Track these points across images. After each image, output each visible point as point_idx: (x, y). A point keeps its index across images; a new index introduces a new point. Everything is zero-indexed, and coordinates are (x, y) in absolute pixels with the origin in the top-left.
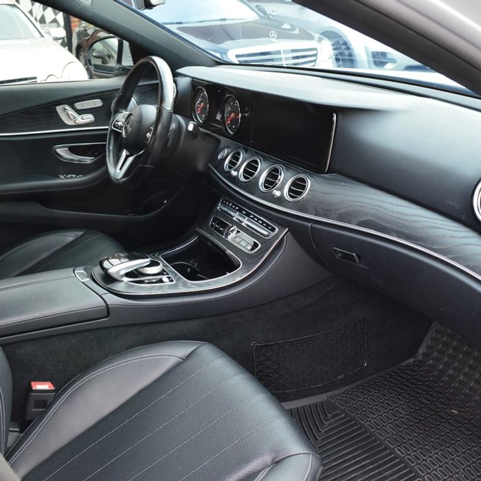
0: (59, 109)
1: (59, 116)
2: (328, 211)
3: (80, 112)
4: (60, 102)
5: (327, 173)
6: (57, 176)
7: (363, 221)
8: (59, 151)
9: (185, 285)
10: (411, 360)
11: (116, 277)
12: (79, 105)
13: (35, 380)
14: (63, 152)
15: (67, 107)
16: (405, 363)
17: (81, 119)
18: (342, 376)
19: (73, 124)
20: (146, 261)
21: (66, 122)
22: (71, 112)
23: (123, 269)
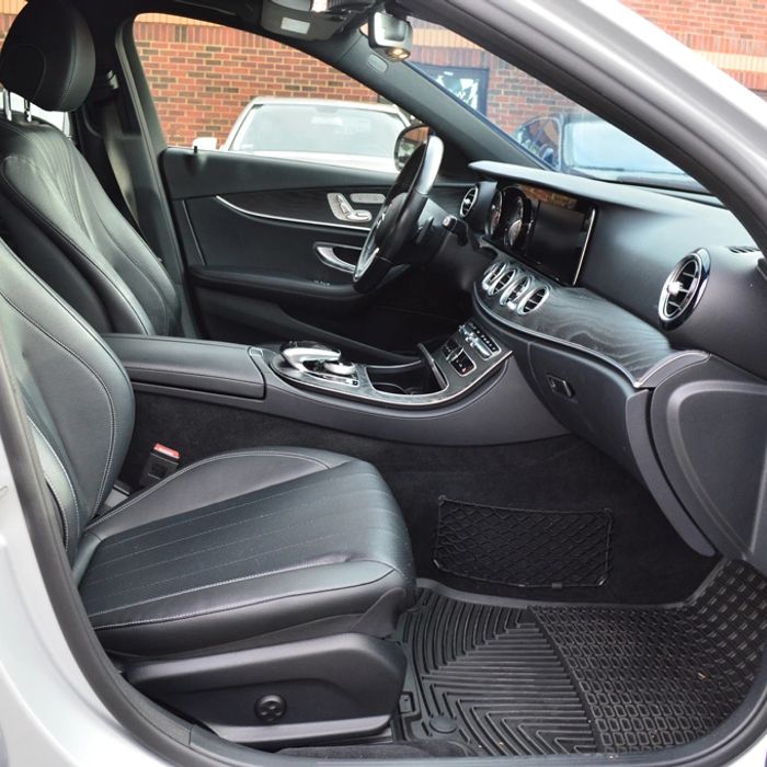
0: (331, 197)
1: (329, 206)
2: (550, 325)
3: (356, 206)
4: (334, 189)
5: (575, 286)
6: (312, 280)
7: (579, 336)
8: (321, 250)
9: (368, 392)
10: (680, 605)
11: (292, 362)
12: (356, 198)
13: (161, 444)
14: (326, 253)
15: (341, 197)
16: (669, 606)
17: (354, 216)
18: (559, 585)
19: (344, 219)
20: (335, 356)
21: (336, 215)
22: (345, 205)
23: (305, 355)
